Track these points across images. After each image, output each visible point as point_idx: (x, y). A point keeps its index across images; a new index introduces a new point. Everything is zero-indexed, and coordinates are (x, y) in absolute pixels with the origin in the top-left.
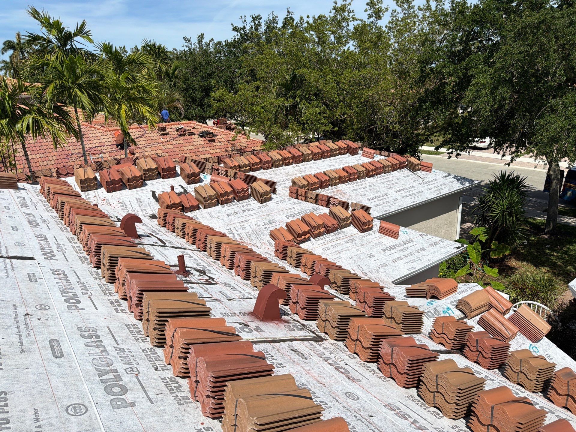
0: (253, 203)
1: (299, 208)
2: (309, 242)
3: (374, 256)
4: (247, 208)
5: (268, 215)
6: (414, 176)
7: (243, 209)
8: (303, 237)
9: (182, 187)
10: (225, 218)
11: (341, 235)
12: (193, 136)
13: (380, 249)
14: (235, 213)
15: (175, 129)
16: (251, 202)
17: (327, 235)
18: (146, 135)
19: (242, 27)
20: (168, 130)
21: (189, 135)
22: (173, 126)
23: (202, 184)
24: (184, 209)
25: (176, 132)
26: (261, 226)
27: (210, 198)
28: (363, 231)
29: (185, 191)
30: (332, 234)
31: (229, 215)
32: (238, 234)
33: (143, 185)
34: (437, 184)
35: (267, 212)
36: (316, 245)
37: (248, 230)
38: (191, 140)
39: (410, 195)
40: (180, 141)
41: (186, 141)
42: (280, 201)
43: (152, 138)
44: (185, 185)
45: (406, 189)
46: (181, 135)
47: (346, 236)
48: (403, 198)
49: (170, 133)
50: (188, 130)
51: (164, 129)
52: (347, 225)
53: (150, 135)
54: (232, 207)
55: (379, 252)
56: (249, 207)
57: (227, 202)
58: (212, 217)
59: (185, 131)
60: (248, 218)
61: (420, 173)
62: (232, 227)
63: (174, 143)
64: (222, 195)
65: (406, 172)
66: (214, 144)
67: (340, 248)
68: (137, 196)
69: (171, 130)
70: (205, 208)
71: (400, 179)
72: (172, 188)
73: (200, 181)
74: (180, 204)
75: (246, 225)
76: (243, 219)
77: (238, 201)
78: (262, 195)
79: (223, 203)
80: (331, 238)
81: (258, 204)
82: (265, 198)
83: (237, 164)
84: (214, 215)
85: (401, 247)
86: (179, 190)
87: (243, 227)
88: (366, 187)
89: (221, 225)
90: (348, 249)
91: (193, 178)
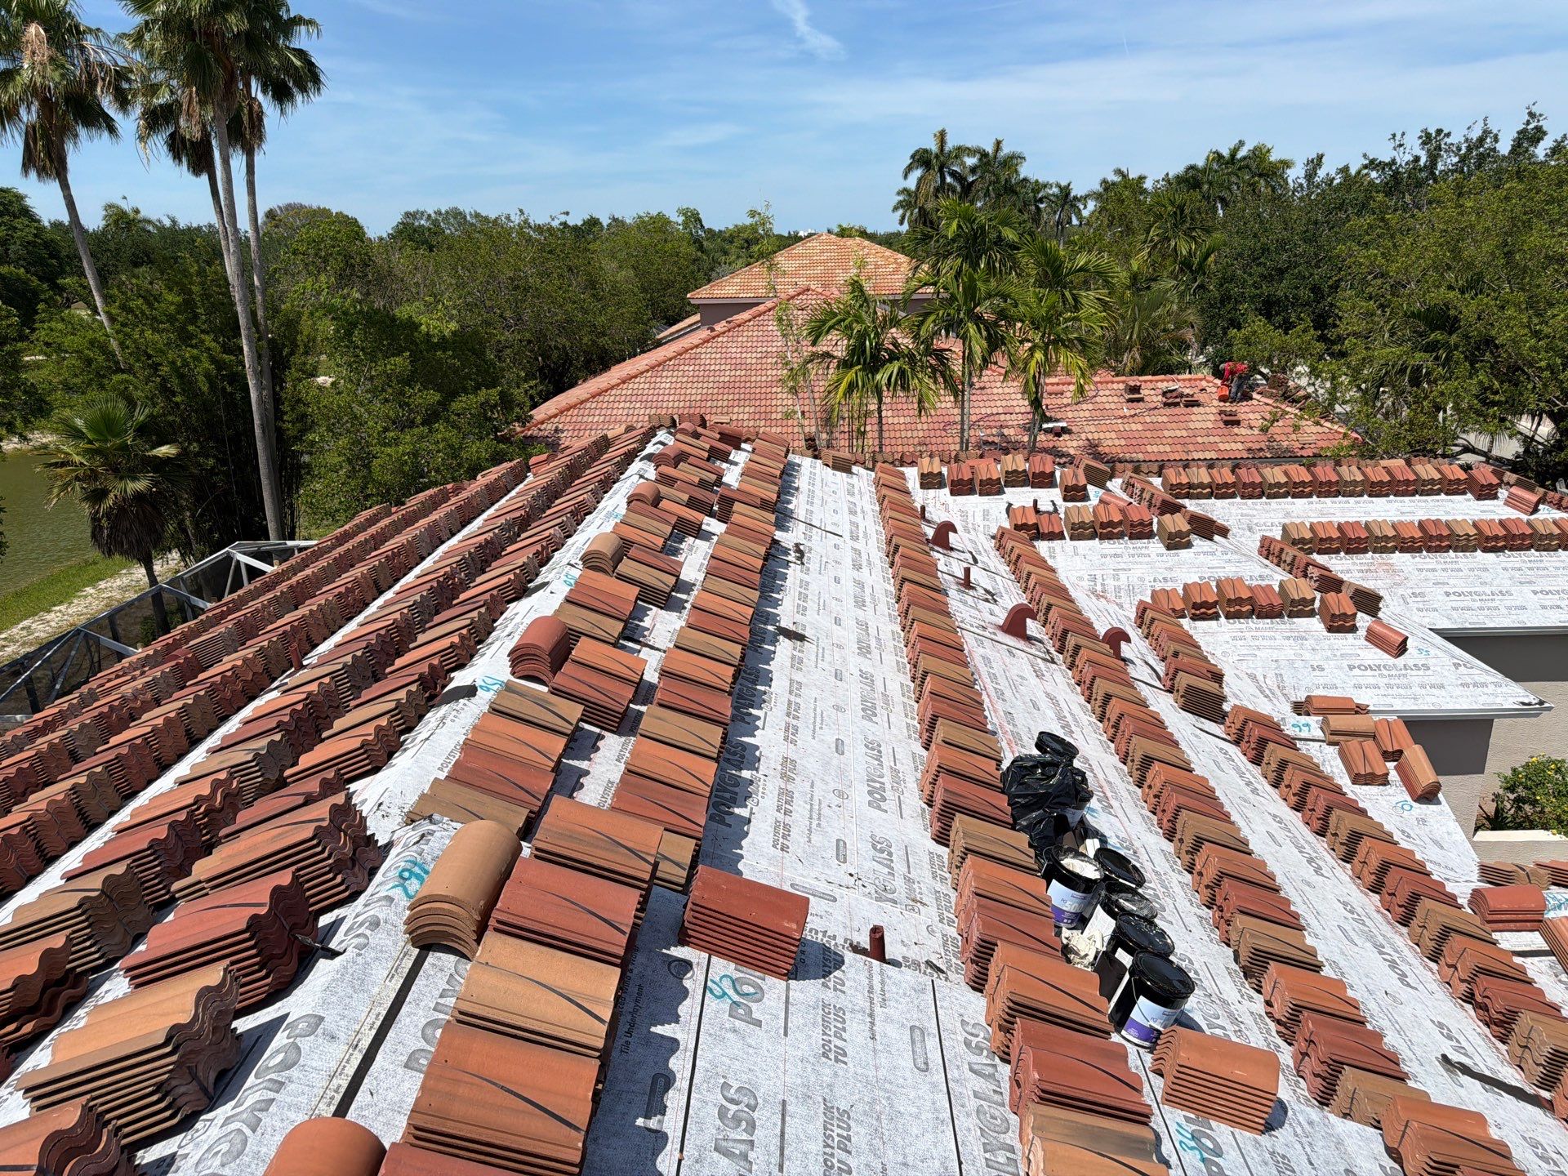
0: (1155, 546)
1: (1234, 569)
2: (1213, 623)
3: (1323, 670)
4: (1139, 552)
5: (1170, 569)
7: (1132, 552)
8: (1203, 610)
9: (1054, 504)
10: (1095, 558)
11: (1283, 626)
12: (1195, 409)
13: (1345, 663)
14: (1116, 555)
15: (1160, 392)
16: (1151, 545)
17: (1255, 620)
18: (1098, 399)
19: (1387, 160)
20: (1144, 392)
21: (1187, 406)
22: (1159, 385)
23: (1087, 503)
24: (1040, 536)
25: (1160, 398)
26: (1146, 582)
27: (1082, 525)
28: (1330, 629)
29: (1056, 510)
30: (1269, 621)
31: (1105, 556)
32: (1103, 585)
33: (1000, 492)
35: (1167, 565)
36: (1223, 629)
37: (1123, 582)
38: (1186, 418)
40: (1164, 415)
41: (1176, 418)
42: (1205, 553)
43: (1107, 406)
44: (1059, 501)
46: (1166, 404)
47: (1291, 630)
49: (1146, 399)
50: (1187, 395)
51: (1135, 389)
52: (1312, 614)
53: (1104, 399)
54: (1117, 545)
55: (1340, 668)
56: (1143, 551)
57: (1109, 537)
58: (1076, 554)
59: (1182, 395)
60: (1131, 567)
62: (1099, 574)
63: (1148, 419)
64: (1103, 525)
66: (1236, 430)
67: (1265, 643)
68: (986, 507)
69: (1152, 392)
70: (1071, 539)
72: (1035, 502)
73: (1086, 498)
74: (1036, 526)
75: (1123, 576)
76: (1123, 566)
77: (1131, 538)
78: (1171, 536)
79: (1103, 537)
80: (1261, 626)
81: (1163, 550)
82: (1176, 542)
83: (1185, 481)
84: (1080, 551)
85: (1393, 672)
86: (1045, 506)
87: (1116, 578)
88: (1460, 570)
89: (1083, 567)
90: (1279, 648)
91: (1074, 493)
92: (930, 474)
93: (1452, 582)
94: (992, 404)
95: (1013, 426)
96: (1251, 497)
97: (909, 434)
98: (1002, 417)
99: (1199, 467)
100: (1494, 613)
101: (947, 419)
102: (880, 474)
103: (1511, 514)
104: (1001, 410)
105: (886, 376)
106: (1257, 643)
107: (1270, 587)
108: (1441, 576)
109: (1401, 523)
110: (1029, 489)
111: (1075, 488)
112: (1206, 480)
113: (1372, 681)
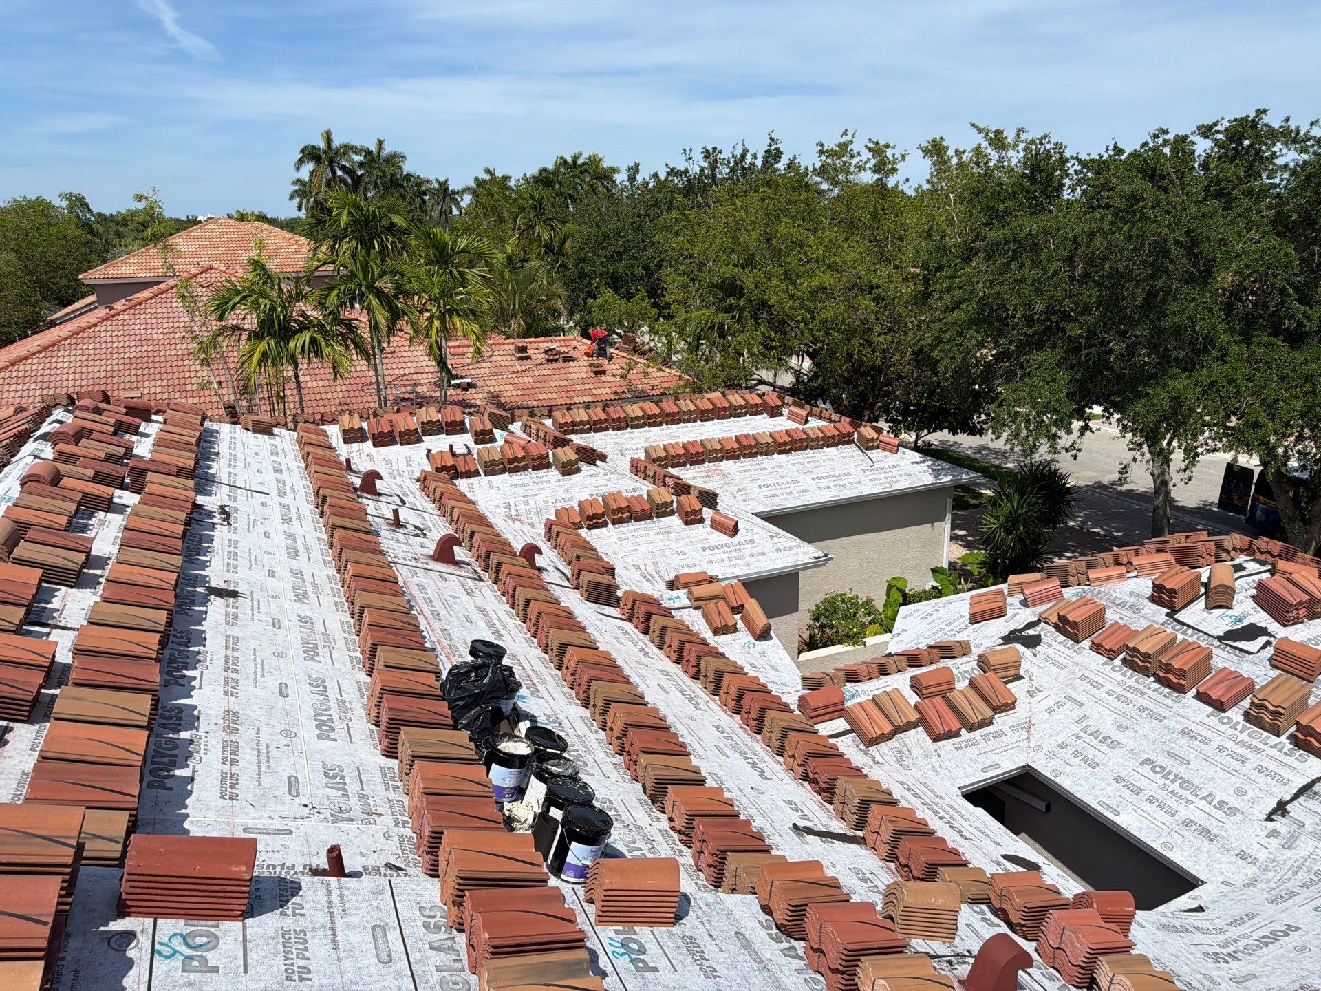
0: (553, 474)
2: (604, 529)
3: (685, 554)
4: (542, 480)
5: (567, 491)
6: (863, 457)
7: (536, 480)
8: (595, 521)
9: (467, 447)
10: (507, 489)
11: (654, 525)
12: (571, 363)
13: (699, 547)
14: (523, 485)
15: (543, 351)
16: (550, 474)
17: (634, 523)
18: (494, 358)
19: (683, 169)
20: (530, 351)
21: (564, 361)
22: (541, 345)
23: (495, 444)
24: (459, 475)
25: (543, 355)
26: (550, 504)
27: (493, 463)
28: (686, 523)
29: (470, 452)
30: (643, 522)
31: (515, 486)
32: (516, 510)
33: (419, 441)
34: (894, 473)
35: (565, 487)
36: (611, 533)
37: (532, 505)
38: (565, 371)
39: (835, 486)
40: (548, 370)
41: (557, 372)
42: (591, 476)
43: (503, 364)
44: (472, 444)
45: (834, 476)
46: (550, 361)
47: (660, 527)
48: (820, 489)
49: (533, 357)
50: (564, 353)
51: (523, 349)
52: (672, 513)
53: (499, 358)
54: (523, 477)
55: (696, 551)
56: (545, 479)
57: (516, 470)
58: (491, 487)
59: (560, 353)
60: (537, 492)
61: (874, 454)
62: (511, 501)
63: (536, 373)
64: (510, 461)
65: (852, 449)
66: (604, 378)
67: (642, 539)
68: (408, 454)
69: (537, 351)
70: (486, 475)
71: (833, 460)
72: (451, 446)
73: (493, 440)
74: (454, 467)
75: (531, 501)
76: (531, 493)
77: (533, 470)
78: (564, 465)
79: (511, 471)
80: (638, 527)
81: (560, 477)
82: (568, 469)
83: (569, 421)
84: (494, 484)
85: (732, 548)
86: (460, 449)
87: (526, 503)
88: (766, 469)
89: (499, 497)
90: (653, 542)
91: (483, 437)
92: (352, 429)
93: (762, 478)
94: (404, 366)
95: (425, 384)
96: (619, 429)
97: (329, 395)
98: (415, 377)
99: (578, 409)
100: (791, 496)
101: (363, 380)
102: (301, 434)
103: (792, 425)
104: (412, 371)
105: (299, 344)
106: (637, 540)
107: (641, 496)
108: (754, 474)
109: (724, 438)
110: (444, 436)
111: (483, 432)
112: (585, 418)
113: (719, 557)
